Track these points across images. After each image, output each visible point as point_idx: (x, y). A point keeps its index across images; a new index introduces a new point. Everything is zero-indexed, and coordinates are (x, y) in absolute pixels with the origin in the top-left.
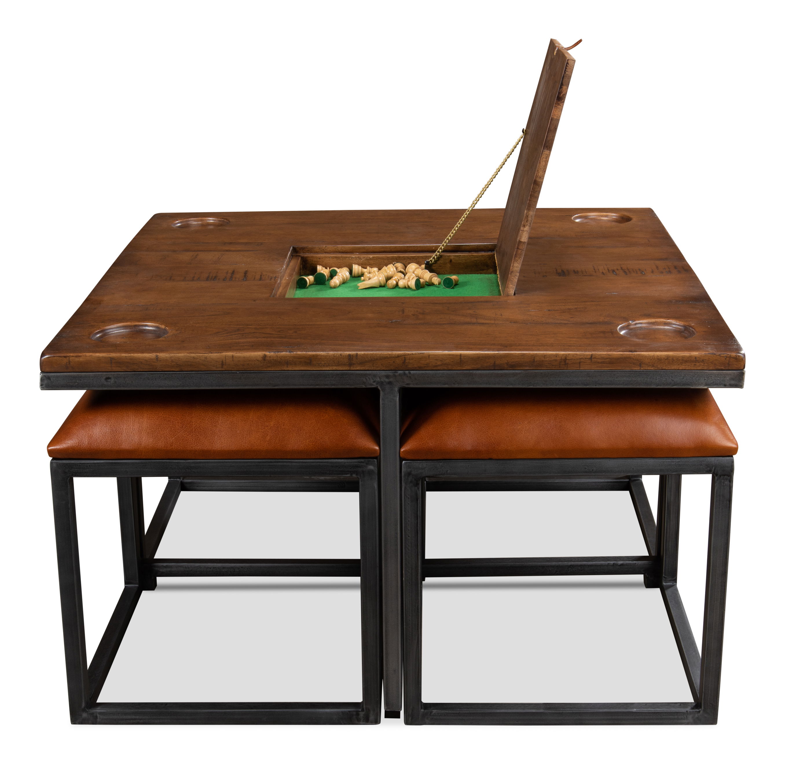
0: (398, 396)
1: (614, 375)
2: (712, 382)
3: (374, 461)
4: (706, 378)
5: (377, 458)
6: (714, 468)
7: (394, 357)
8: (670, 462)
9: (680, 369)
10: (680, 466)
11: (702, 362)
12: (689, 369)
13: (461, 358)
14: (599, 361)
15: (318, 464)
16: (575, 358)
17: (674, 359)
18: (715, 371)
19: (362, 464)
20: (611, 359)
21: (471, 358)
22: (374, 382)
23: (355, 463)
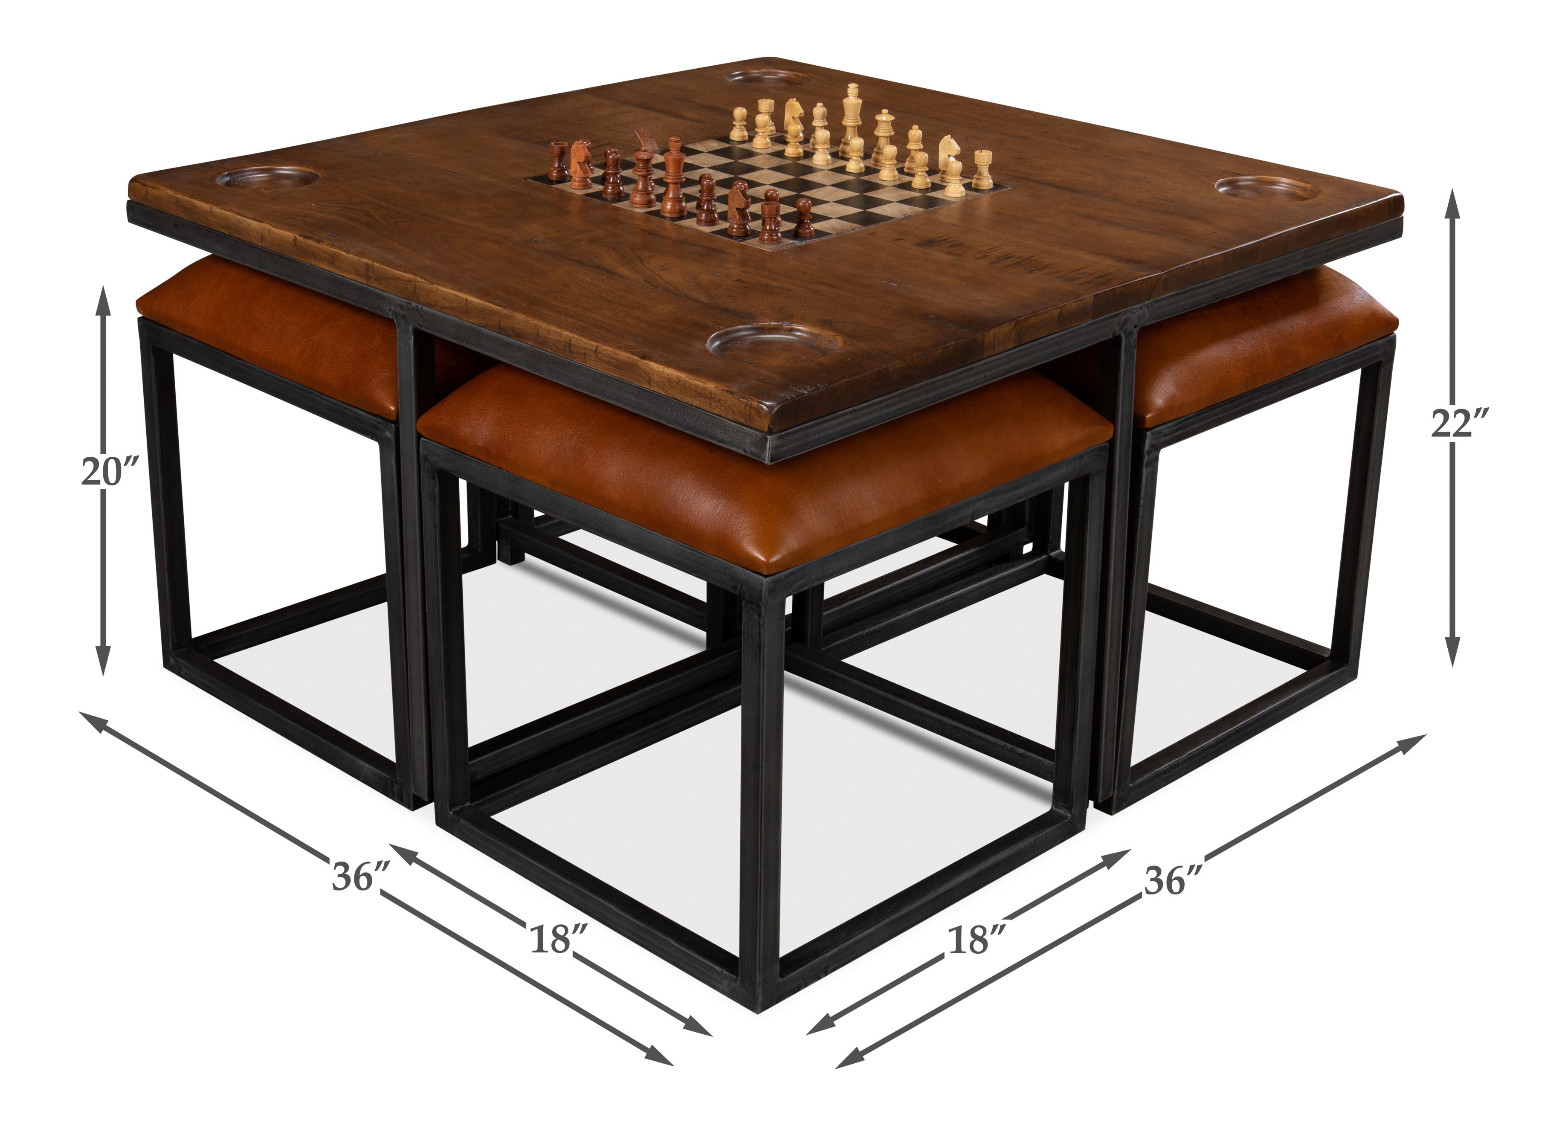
0: (412, 340)
1: (622, 387)
2: (729, 439)
3: (392, 426)
4: (722, 431)
5: (396, 422)
6: (740, 585)
7: (405, 281)
8: (689, 553)
9: (694, 405)
10: (701, 566)
11: (718, 402)
12: (704, 408)
13: (467, 305)
14: (605, 359)
15: (343, 409)
16: (579, 345)
17: (686, 386)
18: (735, 424)
19: (380, 426)
20: (617, 360)
21: (477, 308)
22: (390, 310)
23: (374, 422)
